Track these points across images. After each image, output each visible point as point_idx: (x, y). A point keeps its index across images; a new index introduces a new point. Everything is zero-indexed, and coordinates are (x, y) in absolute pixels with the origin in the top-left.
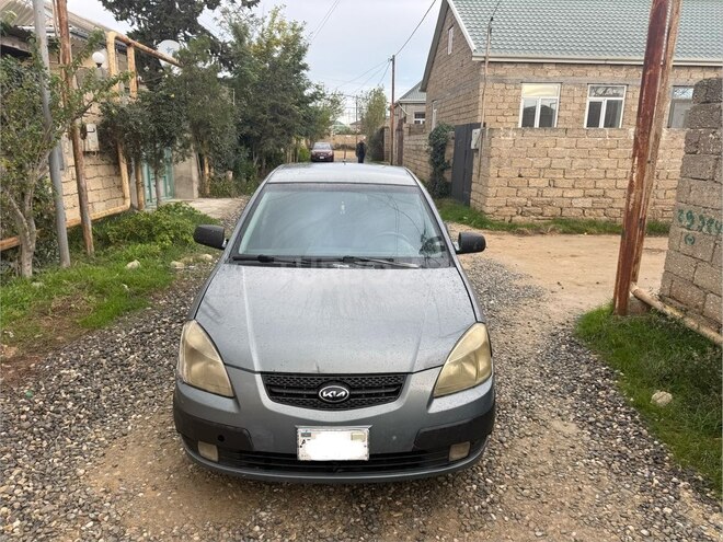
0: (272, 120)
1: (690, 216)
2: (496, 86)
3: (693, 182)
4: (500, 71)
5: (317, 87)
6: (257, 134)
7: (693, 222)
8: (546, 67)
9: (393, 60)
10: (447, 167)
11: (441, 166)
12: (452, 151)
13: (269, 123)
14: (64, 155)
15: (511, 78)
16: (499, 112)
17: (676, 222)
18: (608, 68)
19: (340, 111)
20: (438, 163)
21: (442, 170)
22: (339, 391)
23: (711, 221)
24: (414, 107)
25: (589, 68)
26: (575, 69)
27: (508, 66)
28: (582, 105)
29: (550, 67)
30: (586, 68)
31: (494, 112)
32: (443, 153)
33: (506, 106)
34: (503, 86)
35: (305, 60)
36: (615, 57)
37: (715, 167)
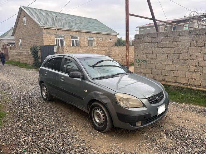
1: (139, 60)
2: (48, 35)
3: (138, 54)
4: (48, 31)
7: (140, 61)
8: (59, 30)
10: (39, 58)
12: (40, 53)
15: (51, 33)
16: (49, 42)
17: (135, 62)
18: (74, 32)
20: (36, 57)
21: (38, 59)
23: (144, 61)
25: (70, 32)
26: (67, 32)
27: (50, 30)
28: (70, 41)
29: (61, 31)
30: (69, 32)
31: (48, 42)
32: (37, 54)
33: (51, 41)
34: (49, 35)
36: (75, 29)
37: (143, 50)
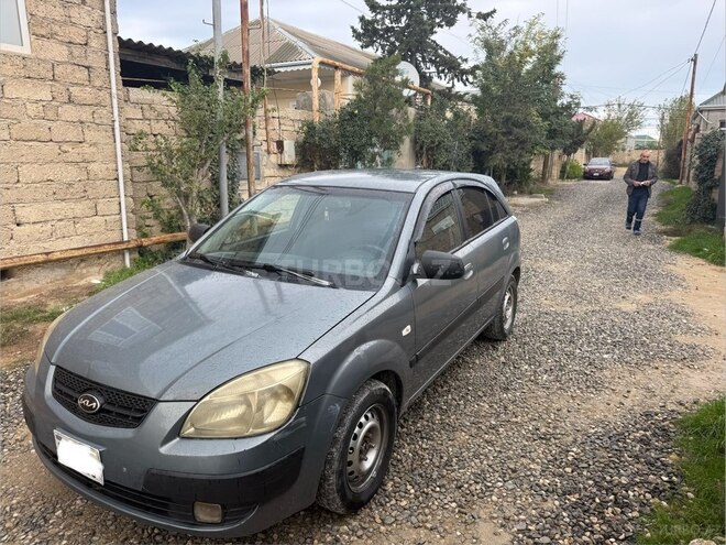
0: (504, 134)
5: (571, 97)
6: (485, 148)
9: (695, 60)
10: (716, 184)
11: (709, 183)
13: (501, 137)
14: (261, 167)
19: (639, 123)
21: (710, 188)
22: (92, 401)
24: (719, 114)
35: (558, 69)
